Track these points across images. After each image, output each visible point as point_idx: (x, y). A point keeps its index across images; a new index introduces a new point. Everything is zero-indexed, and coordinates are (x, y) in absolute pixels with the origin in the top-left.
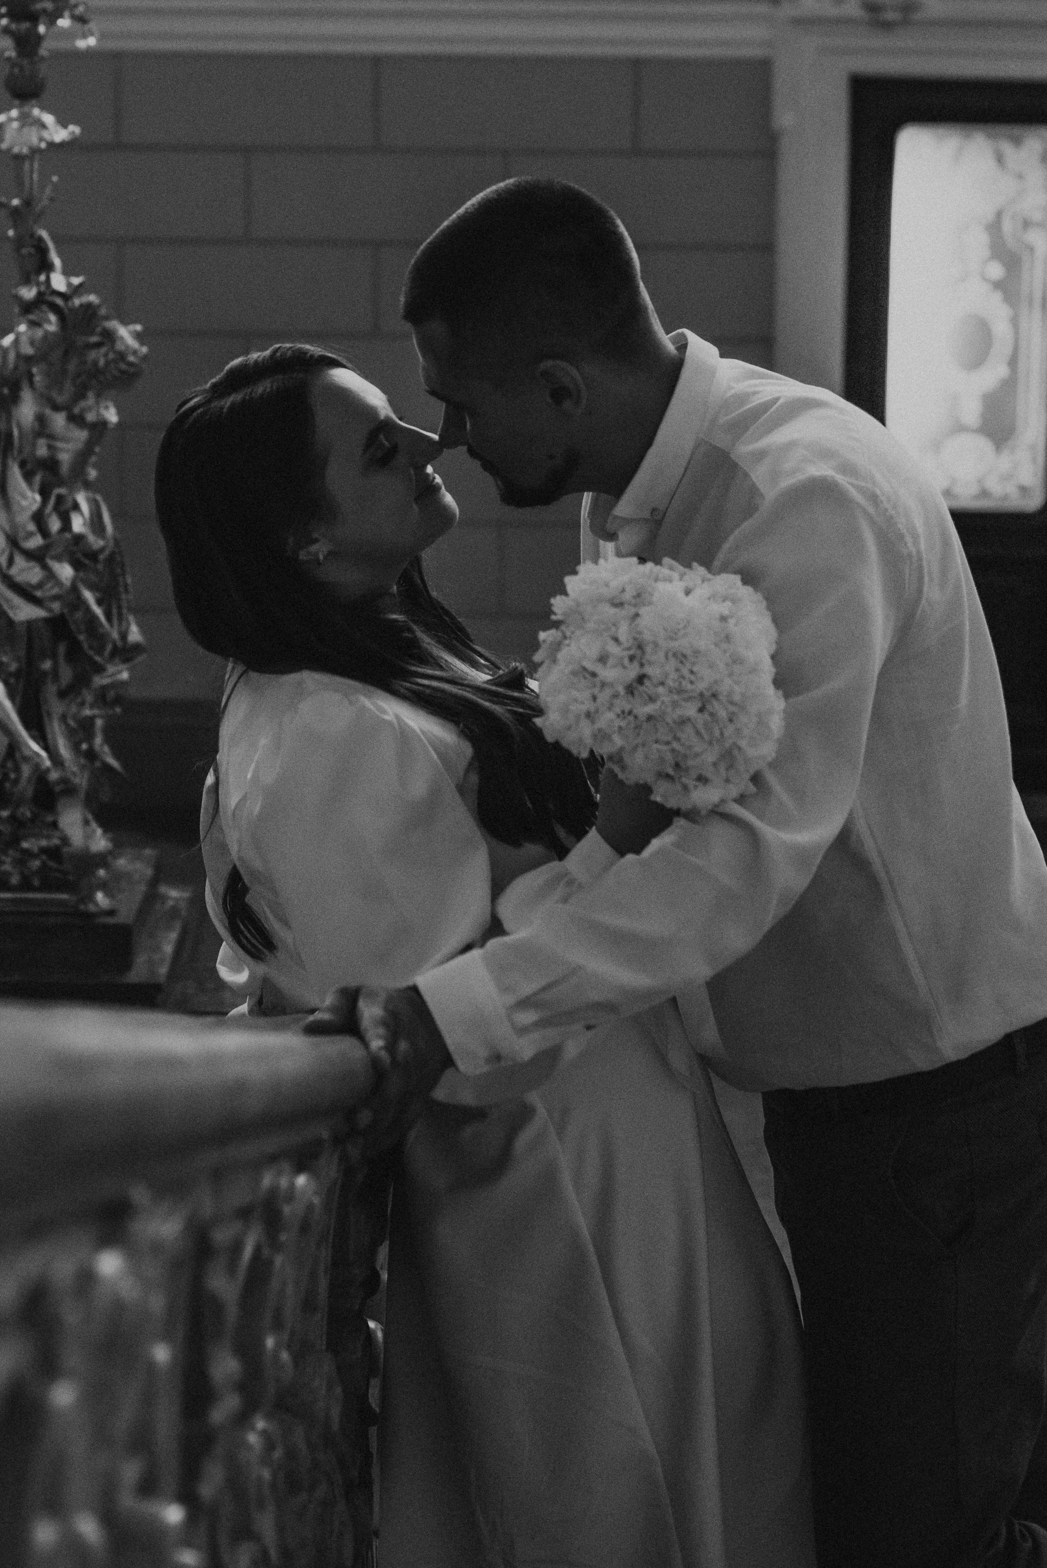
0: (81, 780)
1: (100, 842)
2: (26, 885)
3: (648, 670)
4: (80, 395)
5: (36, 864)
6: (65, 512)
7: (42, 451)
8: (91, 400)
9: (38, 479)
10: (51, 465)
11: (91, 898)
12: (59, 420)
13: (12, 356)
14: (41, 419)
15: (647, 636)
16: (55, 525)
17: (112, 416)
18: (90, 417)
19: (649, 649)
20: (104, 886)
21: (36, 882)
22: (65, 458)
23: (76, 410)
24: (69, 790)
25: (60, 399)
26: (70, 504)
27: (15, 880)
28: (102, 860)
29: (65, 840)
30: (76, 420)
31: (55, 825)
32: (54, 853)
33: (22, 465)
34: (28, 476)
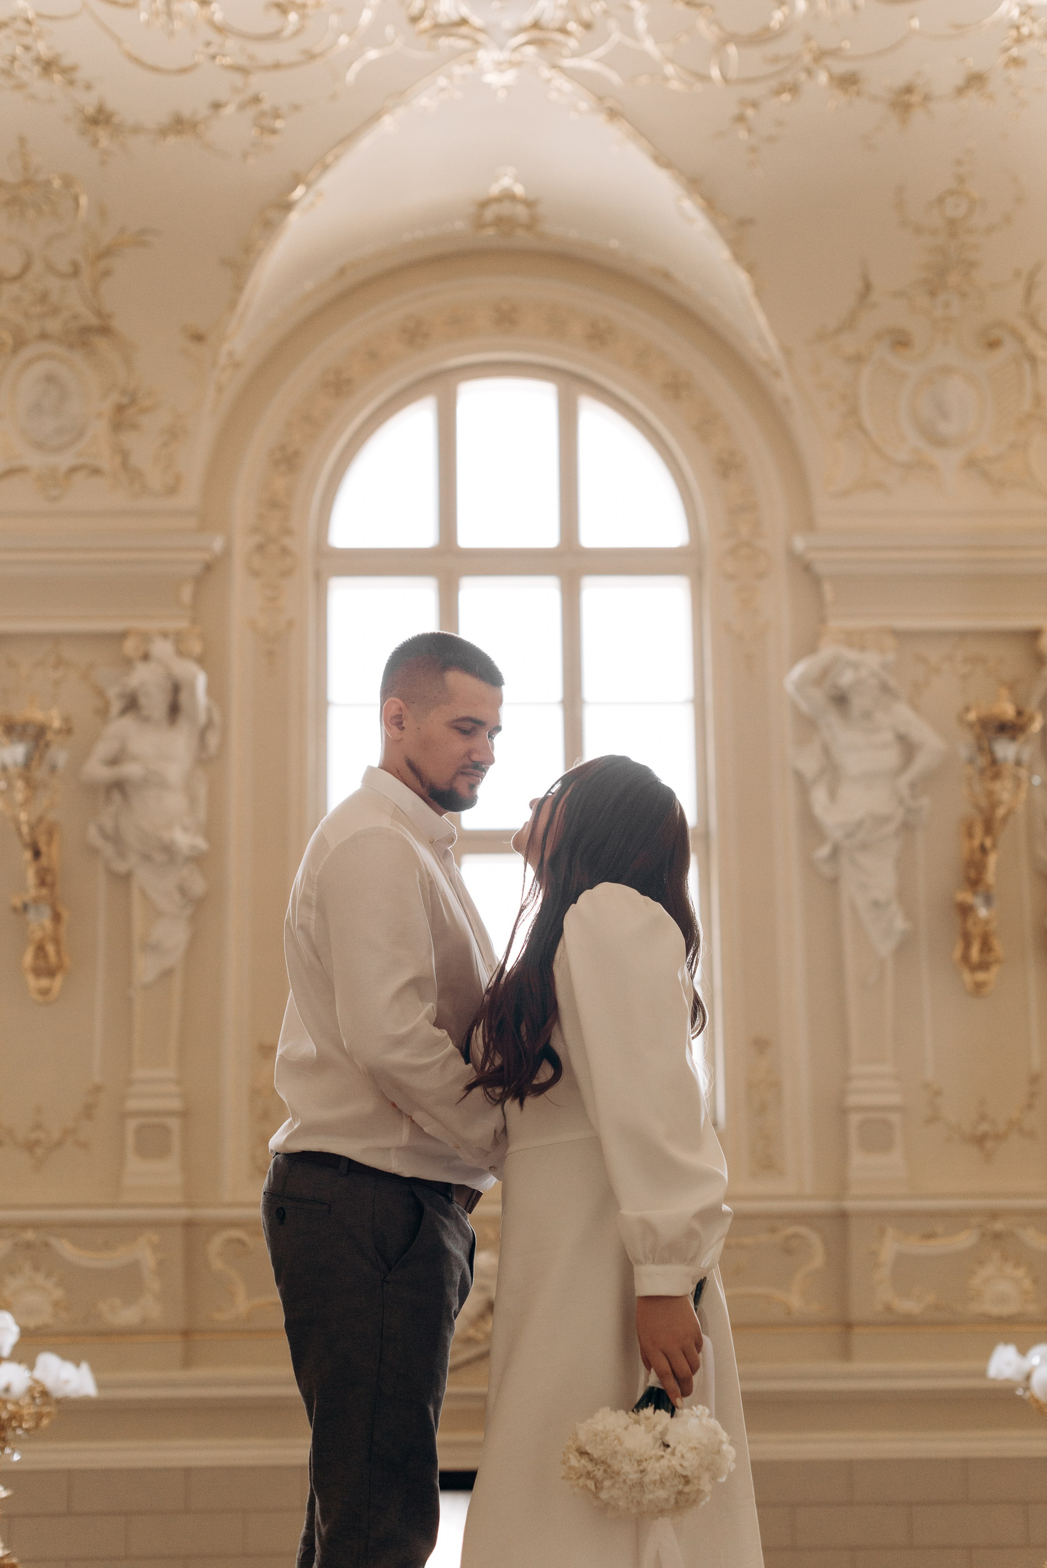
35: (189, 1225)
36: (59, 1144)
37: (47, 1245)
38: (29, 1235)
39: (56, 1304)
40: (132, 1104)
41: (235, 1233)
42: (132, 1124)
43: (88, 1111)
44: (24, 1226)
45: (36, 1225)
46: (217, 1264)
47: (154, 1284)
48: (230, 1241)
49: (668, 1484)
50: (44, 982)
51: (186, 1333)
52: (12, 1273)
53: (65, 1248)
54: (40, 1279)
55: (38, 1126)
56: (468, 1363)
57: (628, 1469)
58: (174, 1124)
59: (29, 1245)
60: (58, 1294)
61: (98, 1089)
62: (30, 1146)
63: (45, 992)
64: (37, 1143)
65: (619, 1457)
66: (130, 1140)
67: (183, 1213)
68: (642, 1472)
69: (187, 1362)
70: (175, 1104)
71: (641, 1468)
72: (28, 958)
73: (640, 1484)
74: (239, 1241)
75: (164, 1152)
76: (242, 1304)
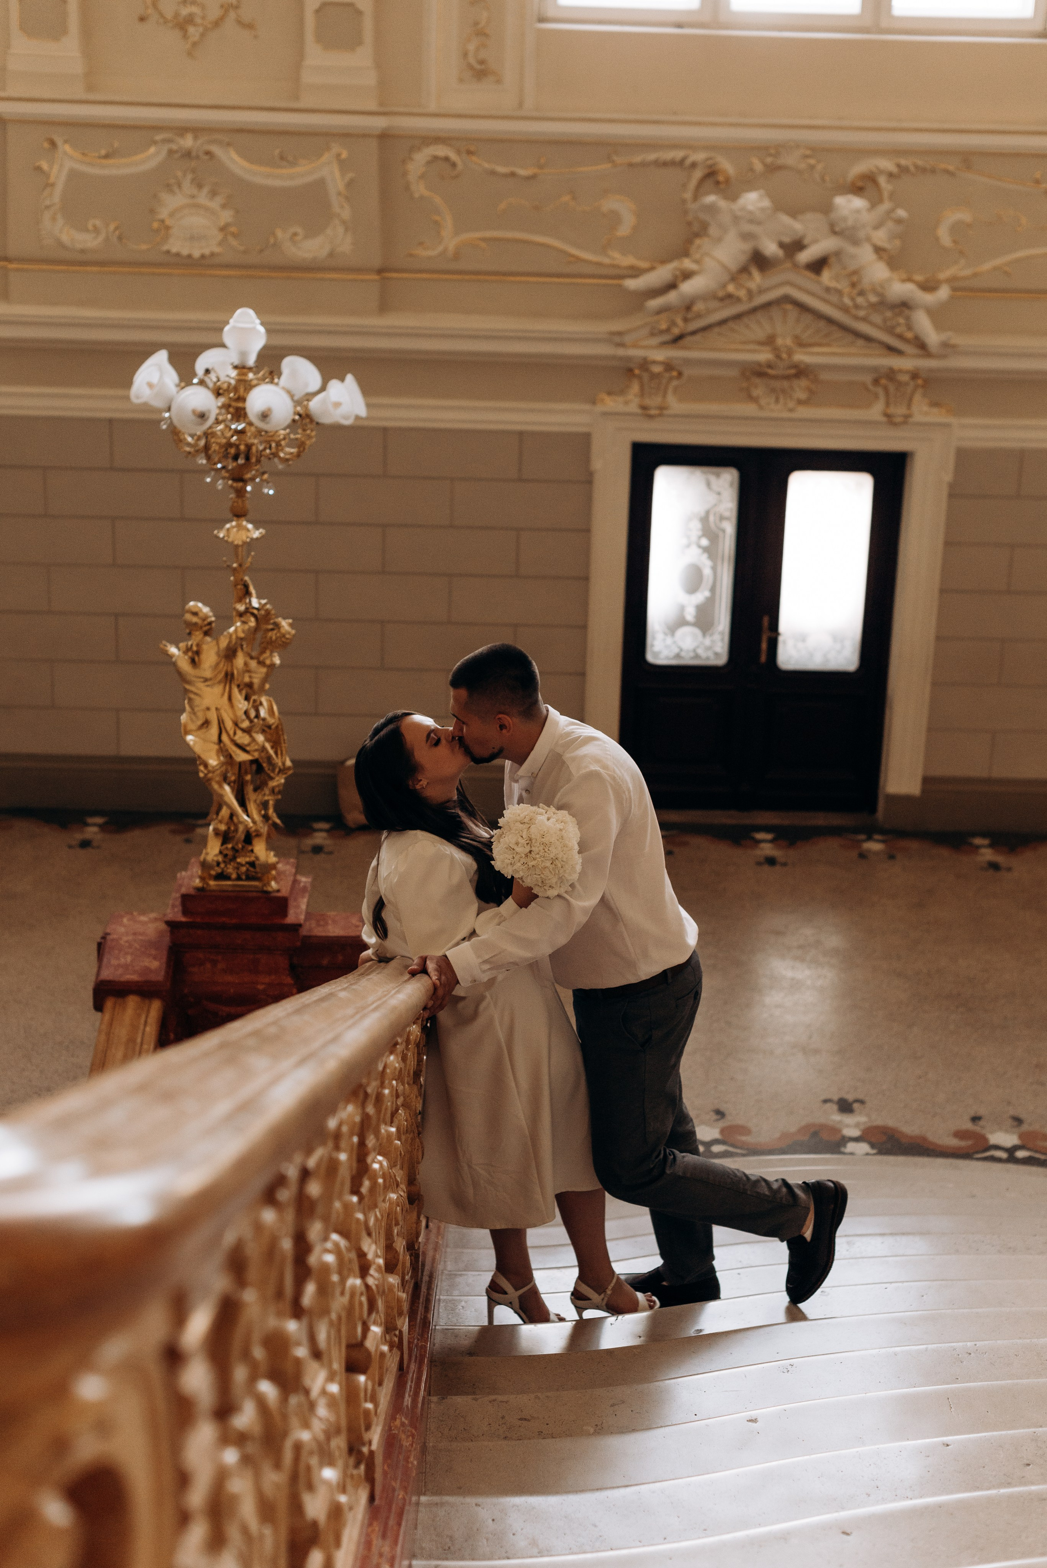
0: (264, 829)
1: (272, 858)
2: (239, 878)
3: (533, 849)
4: (263, 652)
5: (244, 869)
6: (257, 707)
7: (247, 679)
8: (268, 653)
9: (244, 692)
10: (250, 685)
11: (269, 884)
12: (253, 664)
13: (234, 637)
14: (246, 664)
15: (533, 836)
16: (253, 714)
17: (277, 661)
18: (268, 662)
19: (533, 841)
20: (275, 879)
21: (244, 877)
22: (256, 681)
23: (261, 659)
24: (258, 835)
25: (254, 654)
26: (258, 703)
27: (234, 876)
28: (273, 866)
29: (257, 858)
30: (261, 663)
31: (252, 851)
32: (252, 864)
33: (238, 686)
34: (240, 691)
35: (385, 137)
36: (217, 23)
37: (208, 153)
38: (188, 142)
39: (224, 229)
41: (441, 151)
44: (182, 130)
45: (196, 130)
46: (420, 189)
47: (343, 210)
48: (436, 160)
51: (382, 271)
52: (169, 188)
53: (234, 161)
54: (203, 198)
56: (723, 322)
59: (187, 154)
60: (226, 216)
62: (183, 24)
64: (190, 20)
66: (311, 23)
67: (380, 123)
69: (384, 307)
74: (447, 159)
75: (353, 42)
76: (450, 241)
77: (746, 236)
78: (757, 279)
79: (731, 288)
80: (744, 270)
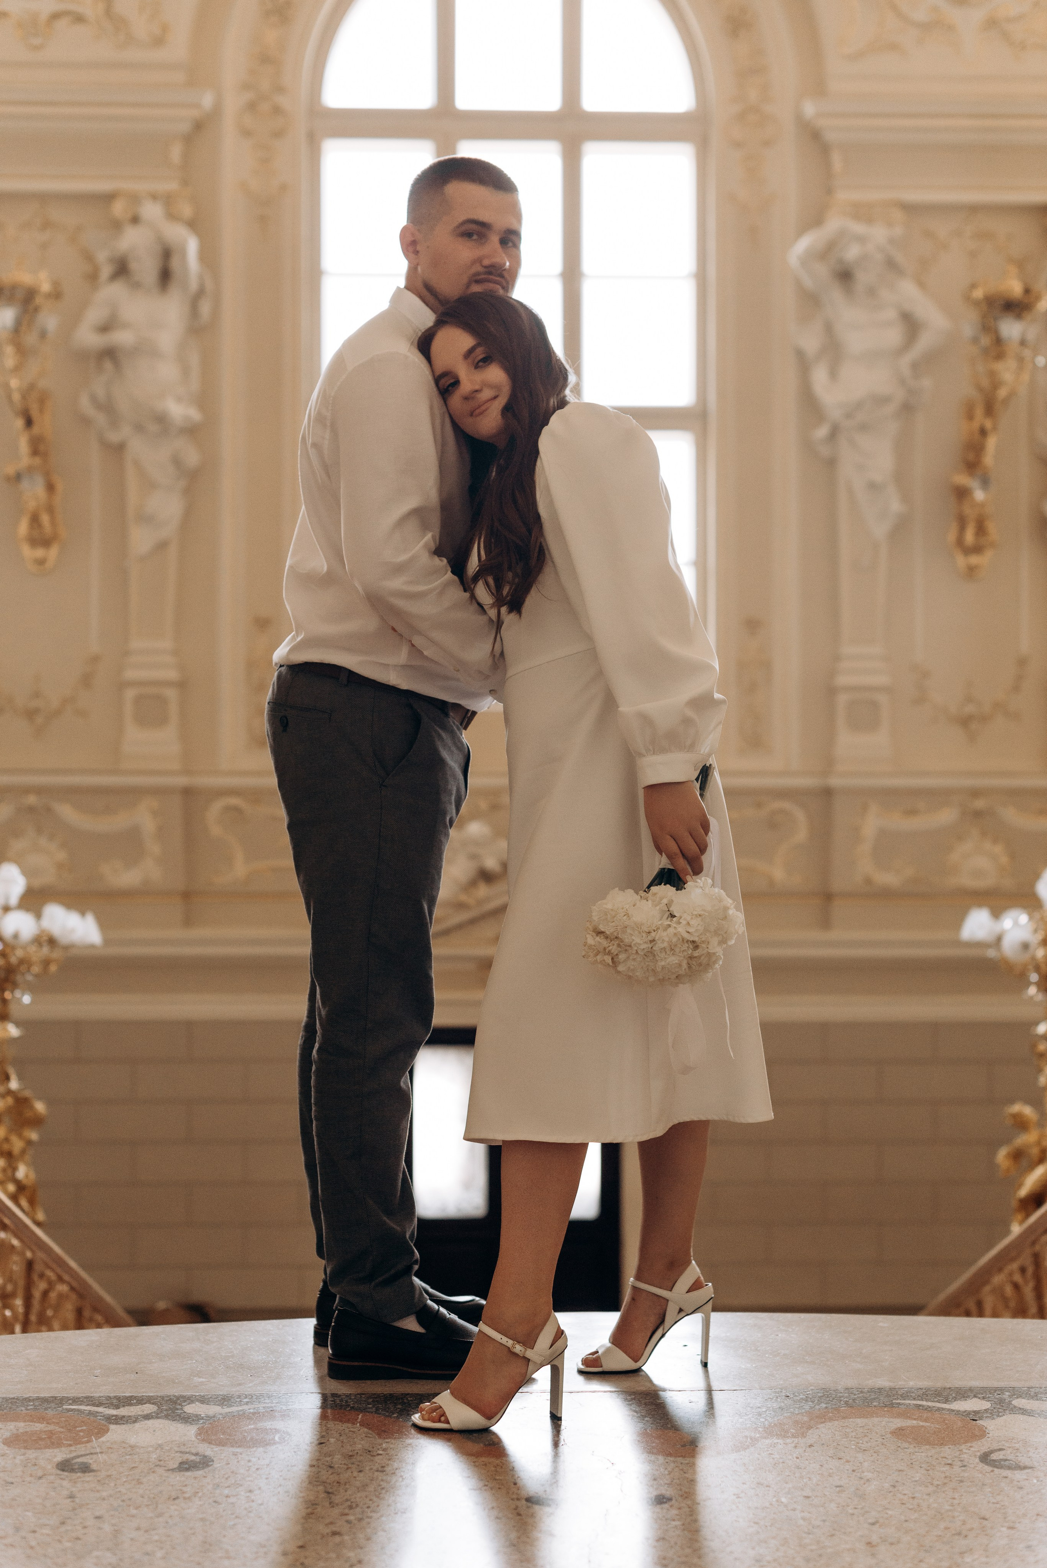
35: (188, 792)
36: (58, 712)
37: (49, 810)
38: (32, 799)
39: (60, 866)
40: (130, 674)
41: (233, 801)
42: (130, 694)
43: (86, 681)
44: (27, 790)
45: (39, 790)
46: (216, 830)
47: (154, 848)
48: (228, 809)
49: (677, 950)
50: (40, 553)
51: (187, 896)
52: (17, 835)
53: (67, 812)
54: (43, 842)
55: (37, 695)
57: (639, 941)
58: (171, 694)
59: (31, 809)
60: (62, 856)
61: (95, 659)
62: (31, 714)
63: (41, 562)
64: (37, 711)
65: (629, 931)
66: (128, 708)
67: (182, 781)
68: (651, 941)
69: (188, 921)
70: (172, 674)
71: (650, 938)
72: (23, 527)
73: (650, 953)
74: (237, 807)
75: (161, 721)
76: (240, 869)
77: (474, 857)
78: (483, 890)
79: (463, 898)
80: (472, 884)
